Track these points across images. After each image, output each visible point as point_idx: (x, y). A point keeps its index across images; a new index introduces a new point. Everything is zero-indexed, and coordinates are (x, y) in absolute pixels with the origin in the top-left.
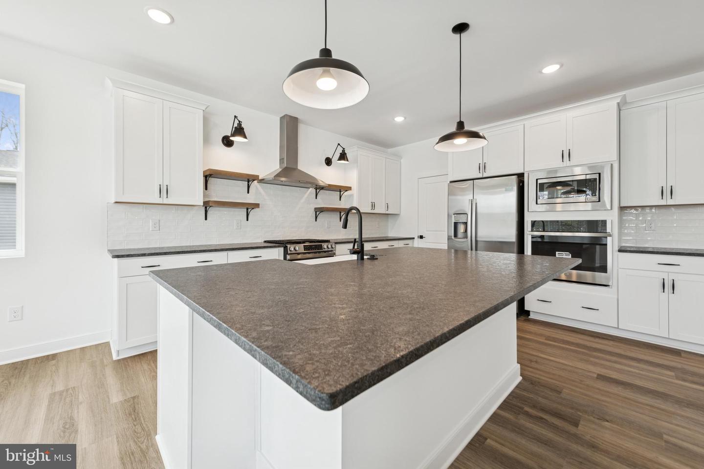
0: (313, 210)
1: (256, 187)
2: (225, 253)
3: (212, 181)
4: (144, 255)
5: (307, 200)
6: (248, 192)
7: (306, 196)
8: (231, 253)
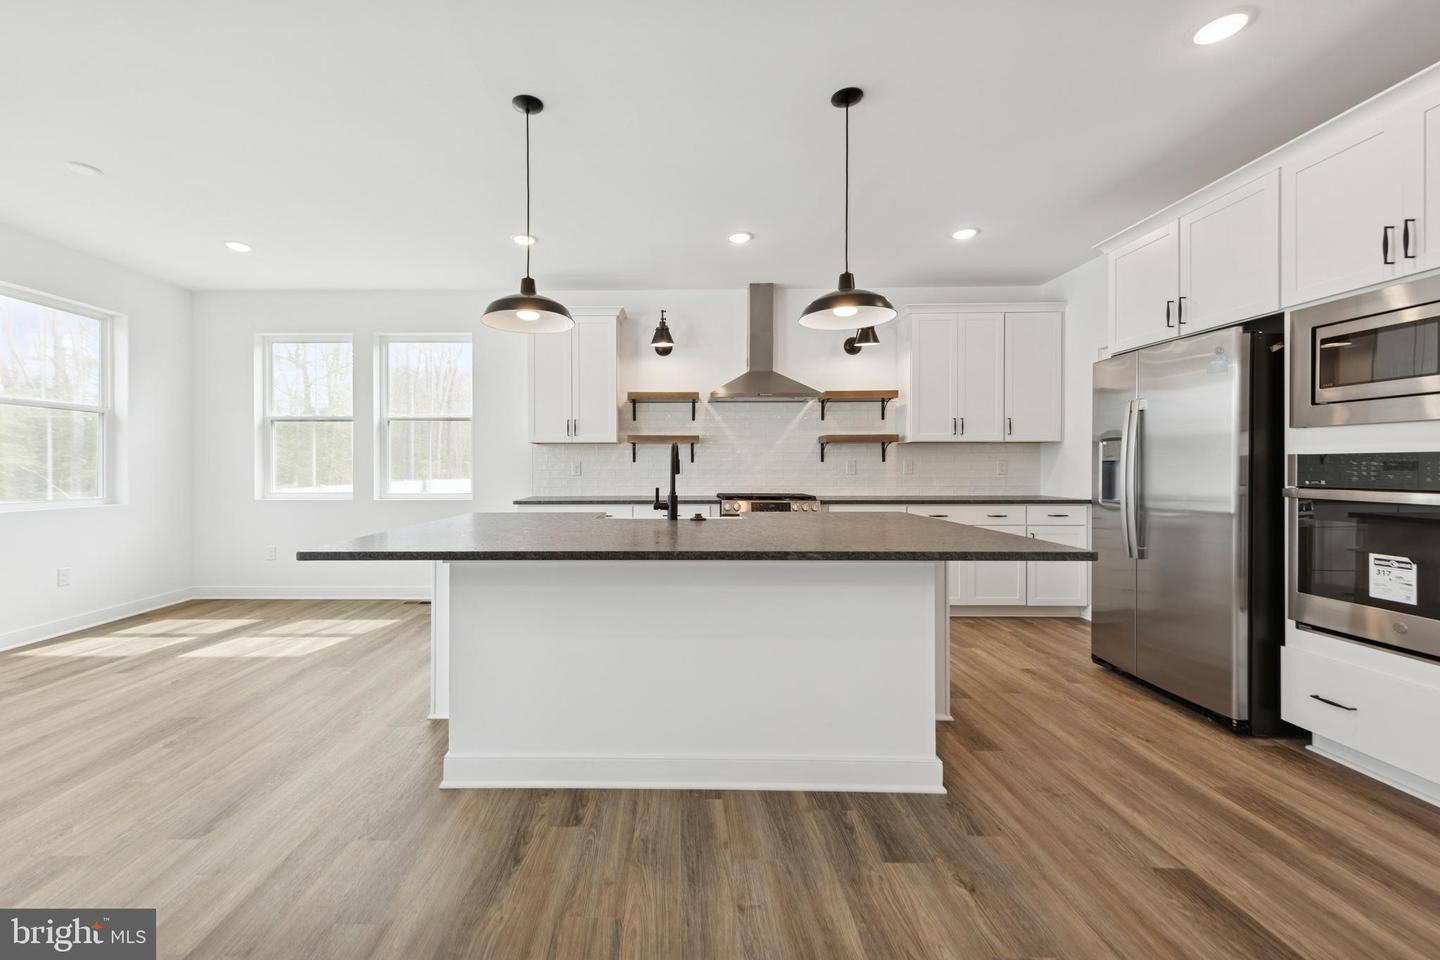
0: (815, 440)
1: (707, 410)
2: (629, 507)
3: (641, 407)
4: (539, 503)
5: (802, 424)
6: (694, 419)
7: (800, 416)
8: (637, 508)
